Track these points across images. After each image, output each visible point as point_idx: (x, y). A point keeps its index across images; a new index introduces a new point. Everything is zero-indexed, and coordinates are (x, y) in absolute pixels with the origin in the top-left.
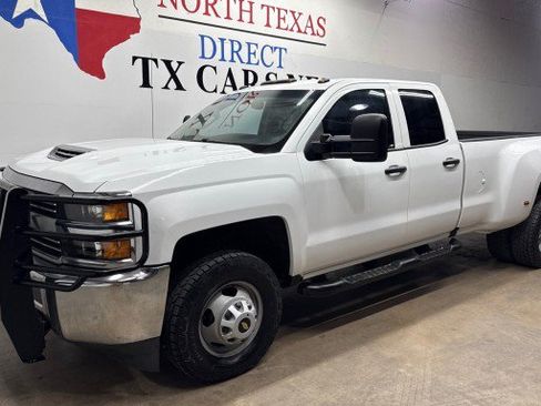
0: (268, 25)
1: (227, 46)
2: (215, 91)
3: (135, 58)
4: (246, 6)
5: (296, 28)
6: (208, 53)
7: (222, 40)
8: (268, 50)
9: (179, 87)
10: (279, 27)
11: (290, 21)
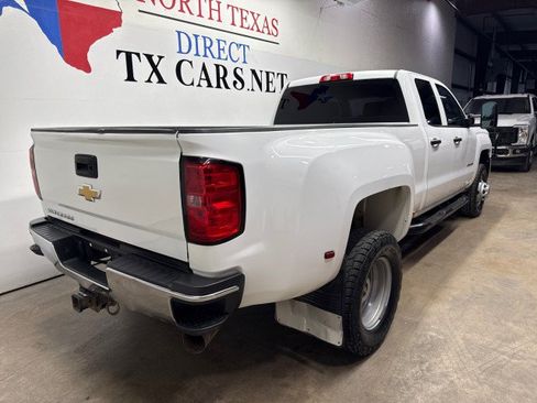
0: (233, 24)
1: (201, 41)
2: (192, 84)
3: (119, 52)
4: (215, 6)
5: (255, 28)
6: (185, 49)
7: (196, 36)
8: (234, 47)
9: (161, 81)
10: (242, 26)
11: (250, 21)
